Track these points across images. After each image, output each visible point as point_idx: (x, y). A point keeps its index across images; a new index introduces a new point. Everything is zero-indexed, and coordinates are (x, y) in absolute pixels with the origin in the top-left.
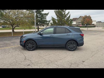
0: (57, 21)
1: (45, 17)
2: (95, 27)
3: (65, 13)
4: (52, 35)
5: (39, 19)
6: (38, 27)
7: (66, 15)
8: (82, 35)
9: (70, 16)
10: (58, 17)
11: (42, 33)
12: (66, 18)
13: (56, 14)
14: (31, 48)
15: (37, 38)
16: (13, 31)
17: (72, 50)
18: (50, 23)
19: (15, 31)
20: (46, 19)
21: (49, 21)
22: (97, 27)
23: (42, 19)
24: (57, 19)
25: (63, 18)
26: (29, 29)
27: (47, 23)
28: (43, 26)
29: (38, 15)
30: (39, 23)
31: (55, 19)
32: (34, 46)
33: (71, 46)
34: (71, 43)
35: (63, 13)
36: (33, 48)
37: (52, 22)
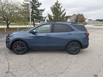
0: (53, 18)
1: (41, 13)
2: (87, 24)
3: (60, 10)
4: (49, 34)
5: (35, 15)
6: (34, 23)
7: (62, 12)
8: (88, 35)
9: (65, 13)
10: (54, 13)
11: (34, 31)
12: (61, 15)
13: (52, 11)
14: (20, 51)
15: (29, 38)
16: (8, 26)
17: (75, 53)
18: (46, 20)
19: (10, 26)
20: (42, 15)
21: (46, 17)
22: (88, 24)
23: (37, 15)
24: (53, 15)
25: (59, 15)
26: (24, 25)
27: (43, 19)
28: (39, 22)
29: (34, 10)
30: (34, 19)
31: (51, 15)
32: (24, 49)
33: (73, 48)
34: (74, 45)
35: (59, 10)
36: (23, 50)
37: (48, 18)
